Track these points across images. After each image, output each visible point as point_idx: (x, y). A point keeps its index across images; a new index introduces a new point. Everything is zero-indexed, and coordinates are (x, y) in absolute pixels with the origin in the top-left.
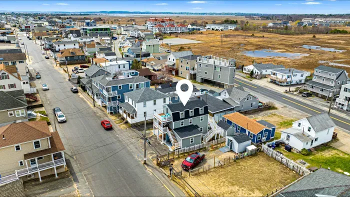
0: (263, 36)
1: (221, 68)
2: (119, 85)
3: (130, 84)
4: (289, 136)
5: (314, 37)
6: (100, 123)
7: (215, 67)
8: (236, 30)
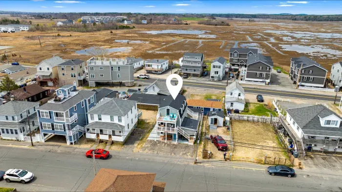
0: (71, 35)
1: (119, 68)
2: (74, 106)
3: (82, 101)
4: (232, 104)
5: (111, 32)
6: (86, 157)
7: (112, 68)
8: (31, 30)
